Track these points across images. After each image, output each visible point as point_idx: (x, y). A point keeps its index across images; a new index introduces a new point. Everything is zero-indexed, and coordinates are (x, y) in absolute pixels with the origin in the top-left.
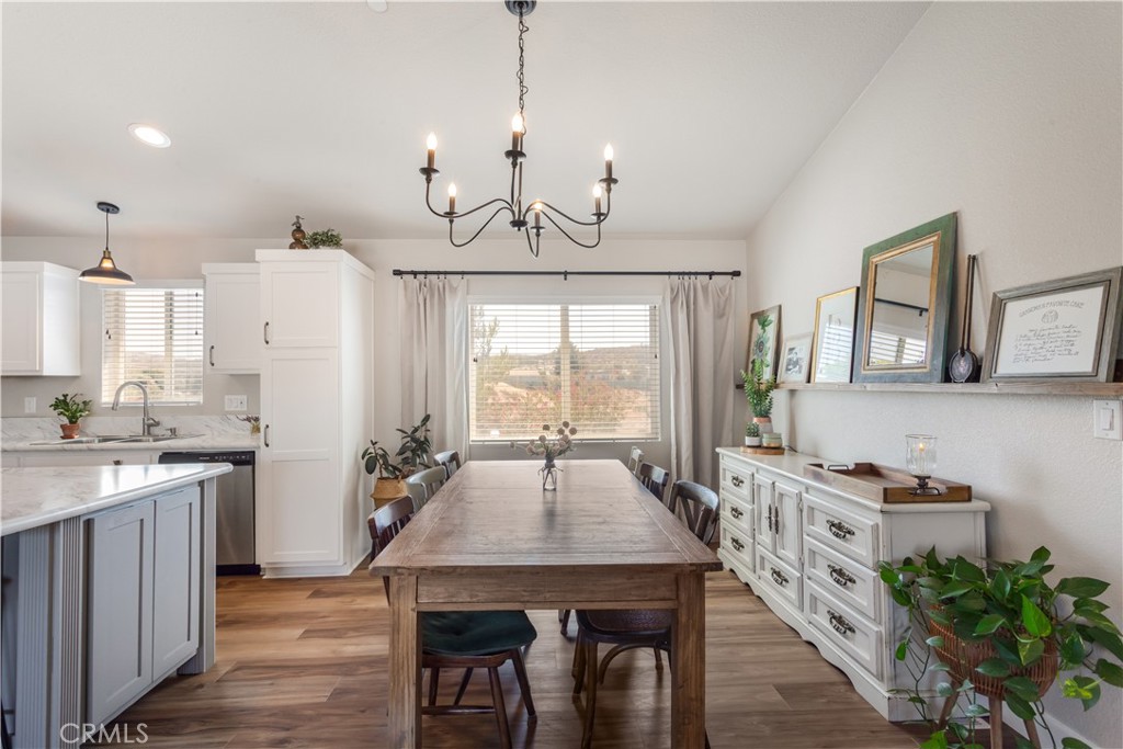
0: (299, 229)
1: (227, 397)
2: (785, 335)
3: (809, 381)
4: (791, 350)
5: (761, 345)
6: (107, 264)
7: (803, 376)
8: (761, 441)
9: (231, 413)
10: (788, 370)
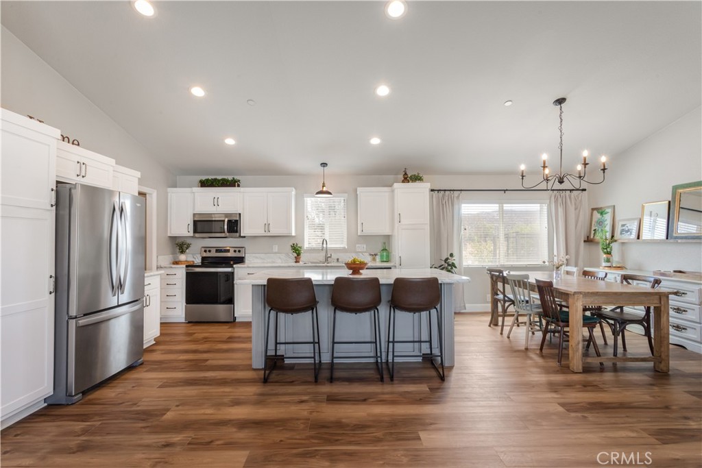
0: (406, 174)
1: (357, 245)
2: (617, 218)
3: (638, 238)
4: (623, 225)
5: (600, 223)
6: (325, 189)
7: (634, 236)
8: (612, 264)
9: (360, 252)
10: (621, 234)
